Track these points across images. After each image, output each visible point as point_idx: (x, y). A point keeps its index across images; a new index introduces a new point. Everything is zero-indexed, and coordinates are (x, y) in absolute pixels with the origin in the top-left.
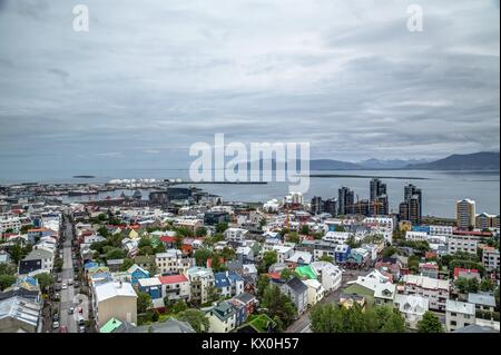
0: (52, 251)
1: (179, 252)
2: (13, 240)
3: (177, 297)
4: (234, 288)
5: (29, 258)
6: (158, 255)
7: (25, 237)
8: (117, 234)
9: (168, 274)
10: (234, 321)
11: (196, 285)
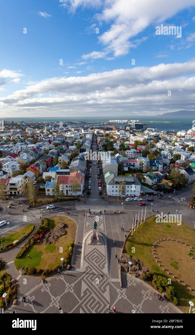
0: (89, 146)
1: (136, 151)
2: (78, 141)
3: (133, 168)
4: (158, 168)
5: (82, 148)
6: (127, 151)
7: (81, 140)
8: (112, 142)
9: (130, 159)
10: (156, 181)
11: (141, 164)
